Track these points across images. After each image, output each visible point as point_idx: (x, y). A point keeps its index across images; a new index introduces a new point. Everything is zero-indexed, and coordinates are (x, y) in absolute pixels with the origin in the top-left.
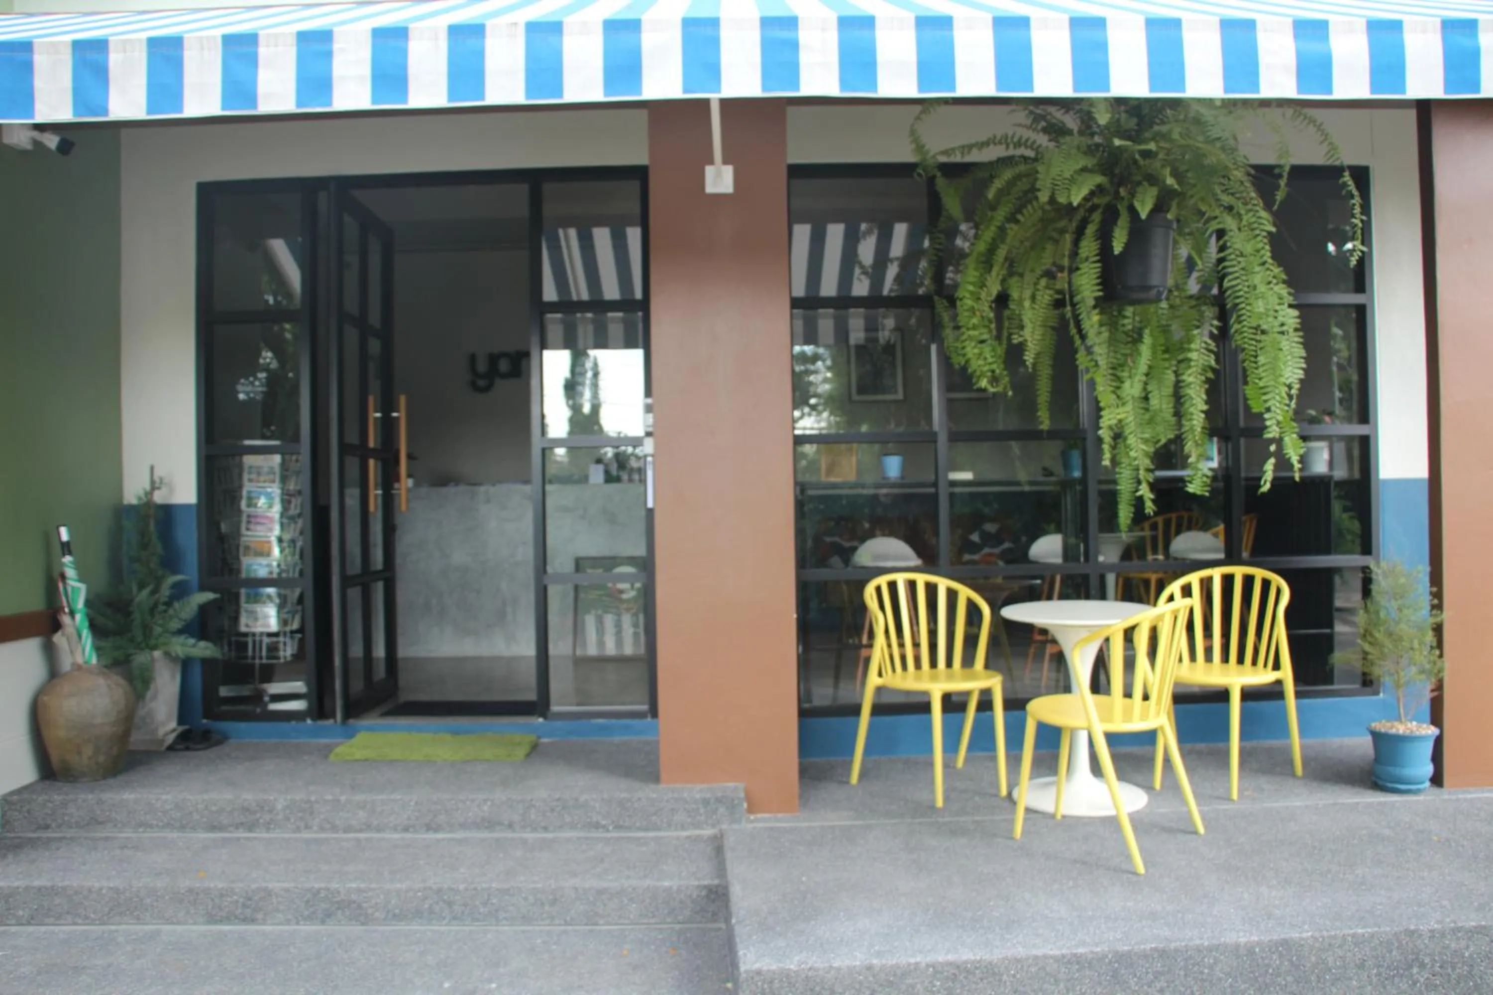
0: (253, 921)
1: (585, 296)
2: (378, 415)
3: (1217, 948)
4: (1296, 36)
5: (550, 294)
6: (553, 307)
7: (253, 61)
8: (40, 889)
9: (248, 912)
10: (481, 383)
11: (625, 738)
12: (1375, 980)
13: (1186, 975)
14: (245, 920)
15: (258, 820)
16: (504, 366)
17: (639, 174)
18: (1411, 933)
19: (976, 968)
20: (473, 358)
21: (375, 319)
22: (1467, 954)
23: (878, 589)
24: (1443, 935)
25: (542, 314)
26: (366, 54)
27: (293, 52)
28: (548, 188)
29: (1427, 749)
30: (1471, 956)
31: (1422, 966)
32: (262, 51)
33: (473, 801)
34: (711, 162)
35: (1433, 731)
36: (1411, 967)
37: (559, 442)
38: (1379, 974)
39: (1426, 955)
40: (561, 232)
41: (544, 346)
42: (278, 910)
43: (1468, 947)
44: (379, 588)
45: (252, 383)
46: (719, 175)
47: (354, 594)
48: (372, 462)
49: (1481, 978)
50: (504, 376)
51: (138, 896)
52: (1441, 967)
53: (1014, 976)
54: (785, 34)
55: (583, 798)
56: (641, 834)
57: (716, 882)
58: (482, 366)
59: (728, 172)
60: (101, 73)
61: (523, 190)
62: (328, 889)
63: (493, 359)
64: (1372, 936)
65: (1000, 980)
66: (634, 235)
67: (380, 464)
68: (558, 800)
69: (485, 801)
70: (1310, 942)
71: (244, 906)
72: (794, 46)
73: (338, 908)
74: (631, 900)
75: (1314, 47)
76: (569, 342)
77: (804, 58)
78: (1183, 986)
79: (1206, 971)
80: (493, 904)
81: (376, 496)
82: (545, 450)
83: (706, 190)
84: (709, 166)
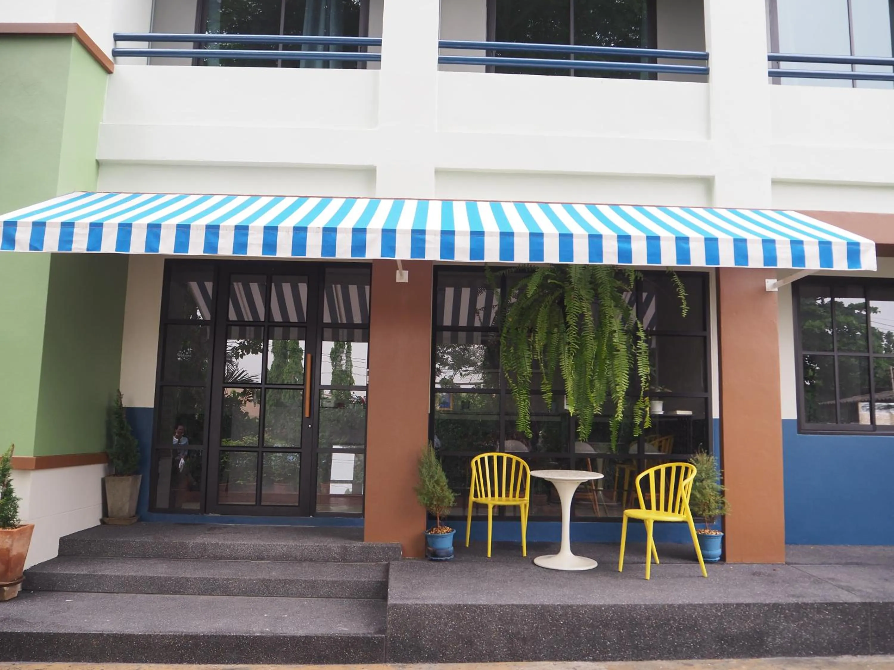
1: (345, 321)
4: (618, 241)
5: (327, 319)
6: (328, 325)
7: (217, 235)
8: (84, 575)
9: (177, 589)
11: (351, 527)
17: (370, 266)
19: (484, 608)
22: (694, 616)
23: (476, 462)
26: (261, 236)
27: (233, 233)
29: (718, 541)
31: (675, 620)
32: (221, 232)
33: (280, 545)
34: (398, 269)
35: (722, 534)
37: (327, 387)
39: (676, 615)
41: (323, 340)
42: (190, 588)
43: (694, 613)
45: (185, 353)
46: (401, 275)
51: (127, 580)
54: (420, 237)
55: (328, 546)
56: (353, 563)
57: (384, 580)
59: (406, 272)
60: (157, 237)
62: (214, 578)
66: (367, 288)
68: (317, 546)
69: (285, 546)
71: (176, 585)
72: (424, 241)
73: (218, 587)
74: (347, 587)
75: (625, 246)
76: (334, 338)
77: (427, 246)
80: (287, 587)
82: (320, 390)
83: (397, 281)
84: (397, 271)
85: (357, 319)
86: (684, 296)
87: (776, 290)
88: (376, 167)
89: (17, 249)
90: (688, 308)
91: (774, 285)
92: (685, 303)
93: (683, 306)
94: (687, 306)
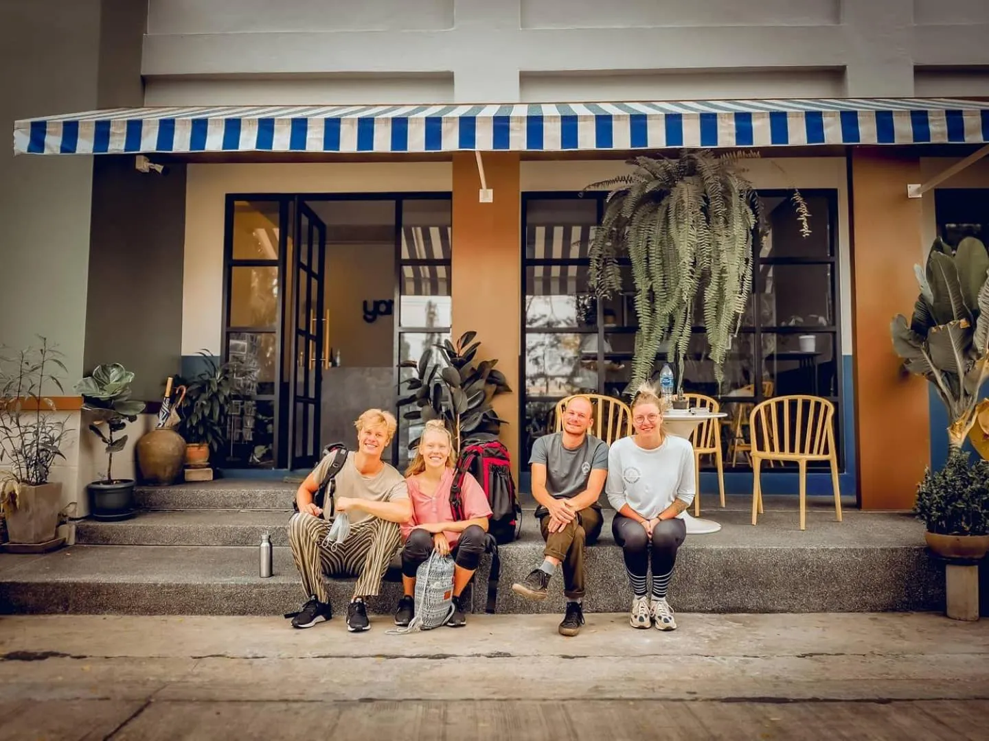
0: (246, 544)
1: (424, 257)
2: (315, 319)
3: (701, 550)
4: (736, 121)
5: (405, 255)
6: (407, 262)
10: (369, 317)
12: (783, 573)
13: (686, 562)
14: (242, 544)
15: (248, 502)
16: (383, 308)
17: (447, 196)
18: (801, 550)
20: (365, 303)
21: (315, 269)
22: (830, 562)
24: (818, 552)
25: (401, 265)
28: (405, 203)
30: (832, 563)
31: (807, 566)
32: (275, 128)
34: (481, 188)
36: (801, 567)
37: (408, 330)
38: (784, 570)
39: (809, 561)
40: (413, 229)
43: (830, 559)
44: (311, 407)
46: (485, 194)
47: (300, 406)
48: (311, 341)
49: (837, 575)
50: (382, 314)
52: (817, 568)
53: (602, 557)
58: (371, 308)
59: (491, 191)
61: (392, 203)
63: (377, 304)
64: (781, 550)
65: (596, 559)
67: (315, 344)
70: (749, 550)
71: (242, 537)
77: (512, 134)
78: (685, 568)
79: (696, 561)
81: (312, 361)
82: (400, 333)
83: (481, 201)
84: (481, 190)
85: (438, 254)
86: (807, 217)
87: (920, 196)
88: (453, 73)
89: (47, 152)
90: (810, 232)
91: (918, 191)
92: (805, 225)
93: (803, 230)
94: (809, 229)
